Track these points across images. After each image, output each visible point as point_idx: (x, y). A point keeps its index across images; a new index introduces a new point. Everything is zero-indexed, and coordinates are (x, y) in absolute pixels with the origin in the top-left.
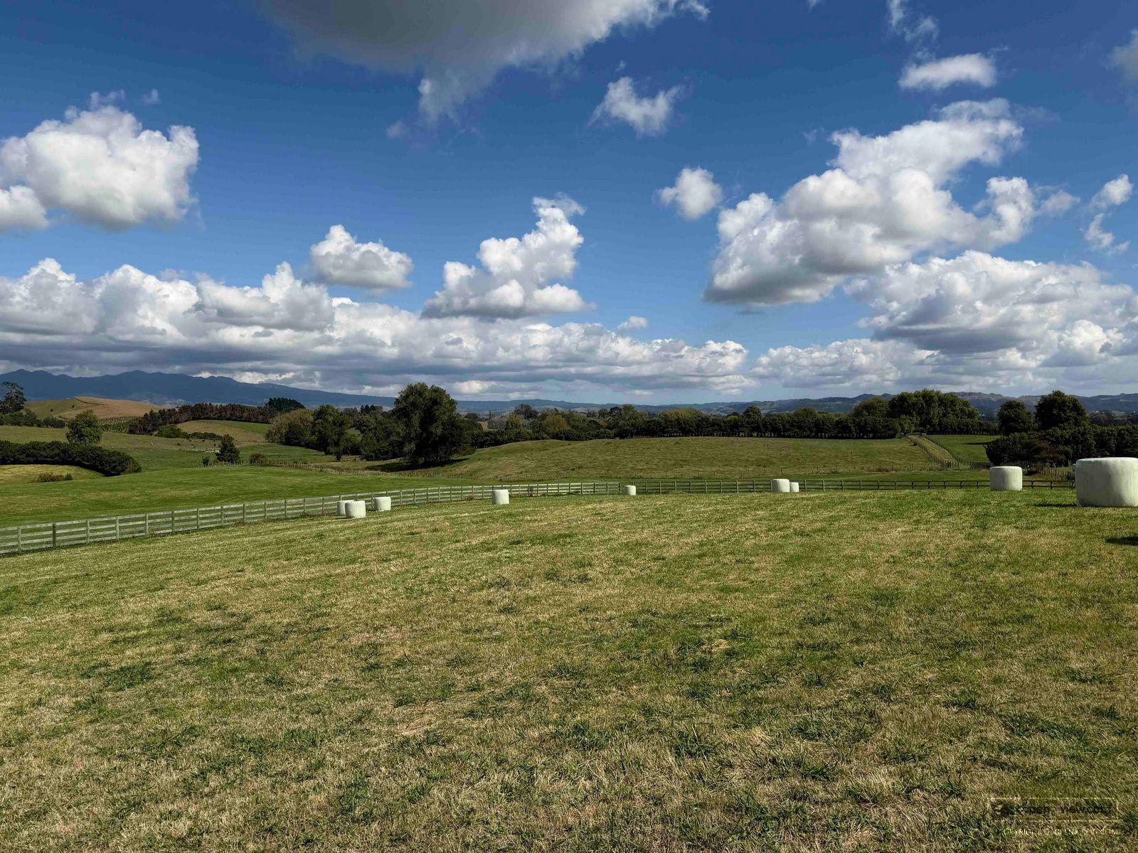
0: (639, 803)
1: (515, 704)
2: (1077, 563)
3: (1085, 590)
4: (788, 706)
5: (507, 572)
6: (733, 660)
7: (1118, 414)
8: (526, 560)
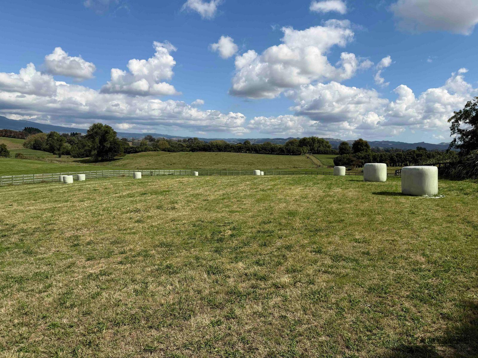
0: (192, 293)
1: (141, 258)
2: (361, 201)
3: (363, 211)
4: (253, 254)
5: (139, 206)
6: (233, 238)
7: (381, 148)
8: (148, 201)
